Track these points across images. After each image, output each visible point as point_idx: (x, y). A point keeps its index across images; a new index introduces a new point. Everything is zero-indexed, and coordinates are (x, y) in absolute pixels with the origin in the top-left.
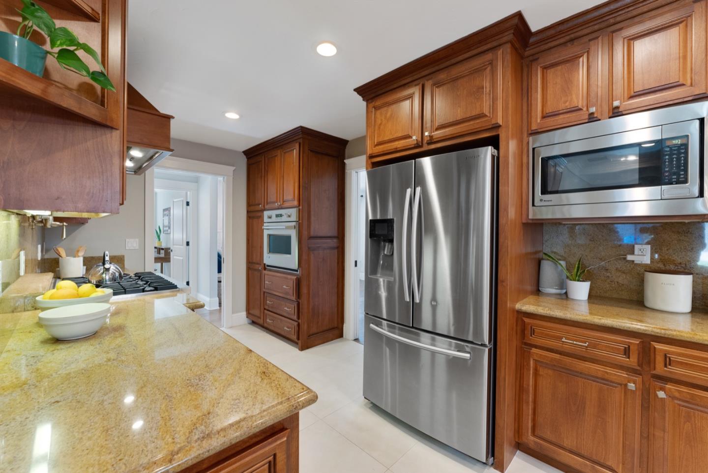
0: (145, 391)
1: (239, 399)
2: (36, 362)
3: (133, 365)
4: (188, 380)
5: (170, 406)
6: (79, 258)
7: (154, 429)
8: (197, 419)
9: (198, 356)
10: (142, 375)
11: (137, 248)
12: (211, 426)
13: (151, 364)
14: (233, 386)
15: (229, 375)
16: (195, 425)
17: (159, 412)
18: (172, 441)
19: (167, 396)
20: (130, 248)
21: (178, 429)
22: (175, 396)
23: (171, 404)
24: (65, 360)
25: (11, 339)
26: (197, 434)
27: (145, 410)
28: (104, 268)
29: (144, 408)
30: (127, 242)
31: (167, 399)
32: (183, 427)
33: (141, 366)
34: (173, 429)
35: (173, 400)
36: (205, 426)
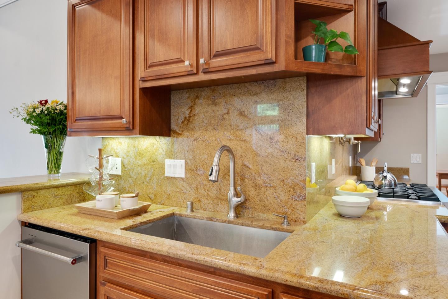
0: (363, 255)
1: (418, 287)
2: (326, 222)
3: (368, 241)
4: (393, 261)
5: (370, 268)
6: (373, 167)
7: (354, 273)
8: (380, 281)
9: (413, 251)
10: (369, 247)
11: (420, 162)
12: (385, 288)
13: (378, 244)
14: (422, 279)
15: (426, 272)
16: (377, 283)
17: (363, 268)
18: (359, 282)
19: (373, 263)
20: (415, 162)
21: (366, 280)
22: (378, 265)
23: (372, 267)
24: (338, 226)
25: (323, 209)
26: (374, 287)
27: (357, 263)
28: (383, 175)
29: (357, 262)
30: (411, 157)
31: (372, 264)
32: (369, 280)
33: (371, 243)
34: (363, 278)
35: (375, 266)
36: (382, 287)
